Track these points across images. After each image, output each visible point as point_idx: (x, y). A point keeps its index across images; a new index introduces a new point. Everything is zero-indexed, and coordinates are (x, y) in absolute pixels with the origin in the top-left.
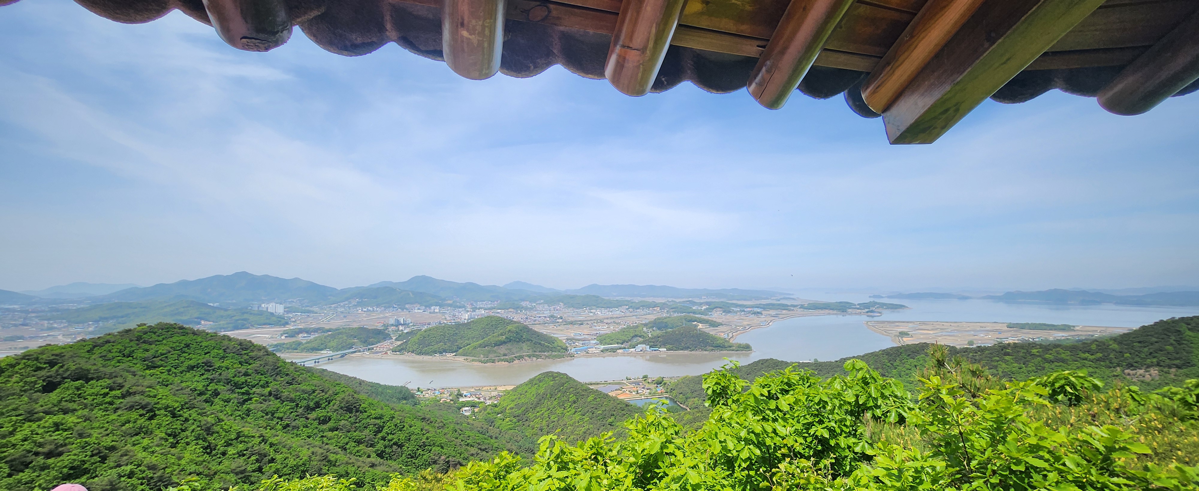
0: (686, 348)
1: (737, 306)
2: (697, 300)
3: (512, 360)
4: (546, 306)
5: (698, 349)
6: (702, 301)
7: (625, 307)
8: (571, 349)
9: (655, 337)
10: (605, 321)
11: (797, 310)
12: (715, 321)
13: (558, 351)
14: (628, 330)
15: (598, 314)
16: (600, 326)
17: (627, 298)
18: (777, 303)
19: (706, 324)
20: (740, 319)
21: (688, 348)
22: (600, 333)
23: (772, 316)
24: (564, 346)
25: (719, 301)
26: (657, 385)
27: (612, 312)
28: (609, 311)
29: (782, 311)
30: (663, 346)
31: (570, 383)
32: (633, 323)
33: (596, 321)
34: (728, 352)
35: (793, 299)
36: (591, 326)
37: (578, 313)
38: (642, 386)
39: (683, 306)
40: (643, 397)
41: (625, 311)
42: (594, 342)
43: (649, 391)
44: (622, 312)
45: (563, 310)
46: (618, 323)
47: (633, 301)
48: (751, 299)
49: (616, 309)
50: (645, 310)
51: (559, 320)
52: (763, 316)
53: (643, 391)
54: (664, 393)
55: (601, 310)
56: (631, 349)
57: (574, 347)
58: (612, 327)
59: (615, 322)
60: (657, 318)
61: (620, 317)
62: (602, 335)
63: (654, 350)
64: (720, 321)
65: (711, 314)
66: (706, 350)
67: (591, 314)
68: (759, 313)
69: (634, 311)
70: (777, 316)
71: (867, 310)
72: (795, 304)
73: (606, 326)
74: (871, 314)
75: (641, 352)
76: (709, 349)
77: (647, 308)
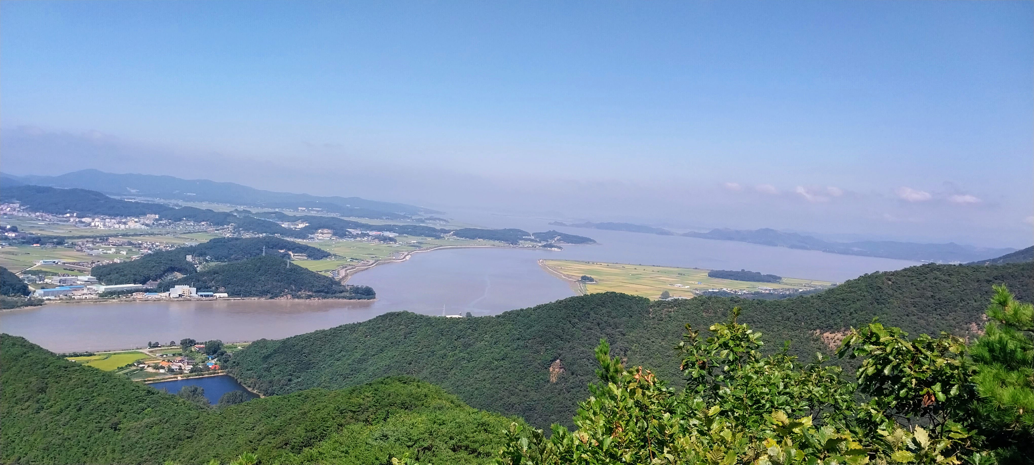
0: (262, 294)
1: (356, 225)
2: (289, 212)
5: (286, 295)
6: (298, 215)
7: (153, 216)
8: (35, 292)
9: (208, 272)
10: (111, 240)
11: (449, 238)
12: (319, 250)
13: (5, 294)
14: (157, 258)
15: (95, 226)
16: (101, 250)
17: (157, 200)
18: (421, 226)
19: (302, 253)
20: (360, 248)
21: (268, 293)
22: (99, 261)
23: (411, 245)
24: (20, 286)
25: (326, 216)
26: (208, 356)
27: (125, 223)
28: (119, 223)
29: (426, 238)
30: (222, 289)
31: (30, 354)
32: (167, 247)
33: (92, 239)
34: (337, 300)
35: (445, 220)
36: (82, 248)
37: (55, 222)
38: (180, 358)
39: (263, 221)
40: (179, 378)
41: (153, 224)
42: (86, 278)
43: (192, 367)
44: (147, 225)
45: (21, 215)
46: (136, 244)
47: (171, 207)
48: (378, 216)
49: (133, 220)
50: (192, 224)
51: (10, 235)
52: (397, 245)
53: (180, 366)
54: (219, 370)
55: (103, 219)
56: (160, 294)
57: (43, 288)
58: (125, 253)
59: (130, 244)
60: (214, 239)
61: (141, 235)
62: (104, 266)
63: (205, 296)
64: (327, 250)
65: (313, 238)
66: (299, 297)
67: (81, 226)
68: (391, 239)
69: (170, 224)
70: (418, 246)
71: (544, 243)
72: (447, 228)
73: (112, 249)
74: (549, 249)
75: (180, 299)
76: (305, 294)
77: (195, 221)
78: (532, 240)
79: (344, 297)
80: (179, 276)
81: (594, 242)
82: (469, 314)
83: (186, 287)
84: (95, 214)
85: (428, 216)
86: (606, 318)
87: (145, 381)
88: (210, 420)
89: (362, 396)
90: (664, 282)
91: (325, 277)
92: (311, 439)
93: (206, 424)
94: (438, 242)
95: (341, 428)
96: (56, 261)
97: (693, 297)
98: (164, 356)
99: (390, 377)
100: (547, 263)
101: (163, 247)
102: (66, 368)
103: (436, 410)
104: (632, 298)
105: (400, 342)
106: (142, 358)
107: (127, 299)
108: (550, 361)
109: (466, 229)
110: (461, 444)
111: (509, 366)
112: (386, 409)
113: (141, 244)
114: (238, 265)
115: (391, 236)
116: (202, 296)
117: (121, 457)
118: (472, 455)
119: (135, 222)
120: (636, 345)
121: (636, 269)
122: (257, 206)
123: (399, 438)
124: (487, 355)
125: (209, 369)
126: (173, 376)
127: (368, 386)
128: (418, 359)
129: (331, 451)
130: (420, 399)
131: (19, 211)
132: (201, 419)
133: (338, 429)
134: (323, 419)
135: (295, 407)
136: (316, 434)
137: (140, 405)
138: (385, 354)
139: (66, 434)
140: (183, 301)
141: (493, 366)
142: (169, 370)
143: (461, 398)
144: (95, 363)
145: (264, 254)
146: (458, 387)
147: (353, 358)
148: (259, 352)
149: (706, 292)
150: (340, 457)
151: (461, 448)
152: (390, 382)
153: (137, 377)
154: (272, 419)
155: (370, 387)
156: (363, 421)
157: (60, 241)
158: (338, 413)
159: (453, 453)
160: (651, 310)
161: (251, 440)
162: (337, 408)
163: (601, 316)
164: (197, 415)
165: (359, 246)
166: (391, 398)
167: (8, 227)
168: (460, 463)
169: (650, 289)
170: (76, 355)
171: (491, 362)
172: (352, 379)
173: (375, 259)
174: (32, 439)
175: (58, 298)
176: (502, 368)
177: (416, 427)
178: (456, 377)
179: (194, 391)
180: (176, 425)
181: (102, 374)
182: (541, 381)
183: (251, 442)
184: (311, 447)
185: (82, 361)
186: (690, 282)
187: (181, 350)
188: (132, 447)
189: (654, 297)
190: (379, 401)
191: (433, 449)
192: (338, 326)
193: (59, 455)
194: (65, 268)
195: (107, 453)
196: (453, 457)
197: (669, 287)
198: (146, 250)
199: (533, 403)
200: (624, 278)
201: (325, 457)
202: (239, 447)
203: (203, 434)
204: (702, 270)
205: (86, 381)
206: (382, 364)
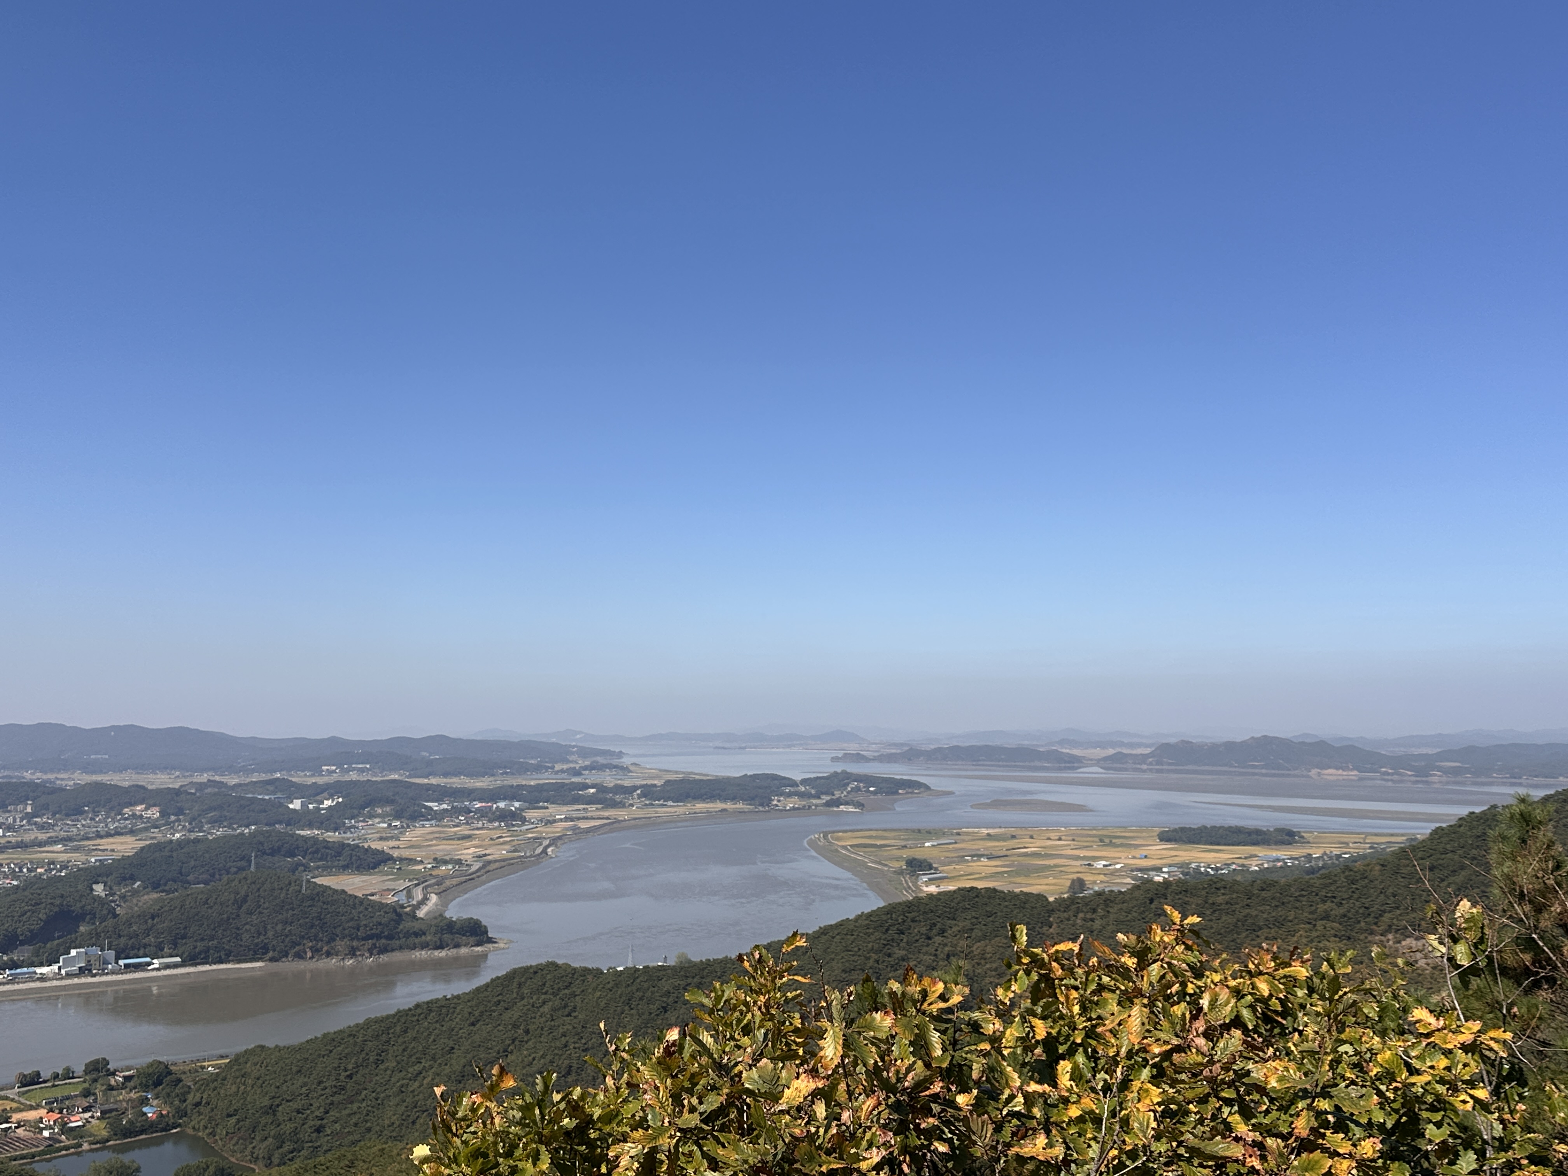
1: (441, 793)
5: (303, 951)
6: (323, 781)
7: (20, 808)
9: (140, 916)
11: (634, 804)
12: (368, 851)
14: (32, 894)
18: (573, 783)
19: (332, 859)
21: (265, 949)
25: (379, 779)
26: (144, 1093)
29: (586, 806)
30: (168, 948)
32: (51, 870)
34: (410, 954)
35: (622, 768)
38: (84, 1103)
39: (249, 799)
40: (86, 1146)
41: (22, 824)
44: (9, 828)
47: (56, 785)
50: (103, 817)
52: (527, 826)
53: (87, 1120)
56: (40, 970)
60: (150, 846)
63: (134, 967)
65: (353, 827)
66: (330, 954)
68: (514, 816)
69: (57, 822)
72: (627, 783)
74: (835, 808)
76: (344, 947)
77: (109, 811)
78: (801, 795)
81: (927, 788)
82: (682, 957)
83: (95, 951)
85: (587, 761)
87: (13, 1159)
91: (382, 906)
97: (1131, 886)
101: (42, 870)
106: (5, 1109)
115: (513, 809)
116: (127, 966)
126: (71, 1143)
142: (62, 1130)
145: (253, 868)
148: (249, 1073)
160: (1052, 918)
179: (114, 1171)
187: (86, 1084)
189: (1056, 891)
198: (8, 881)
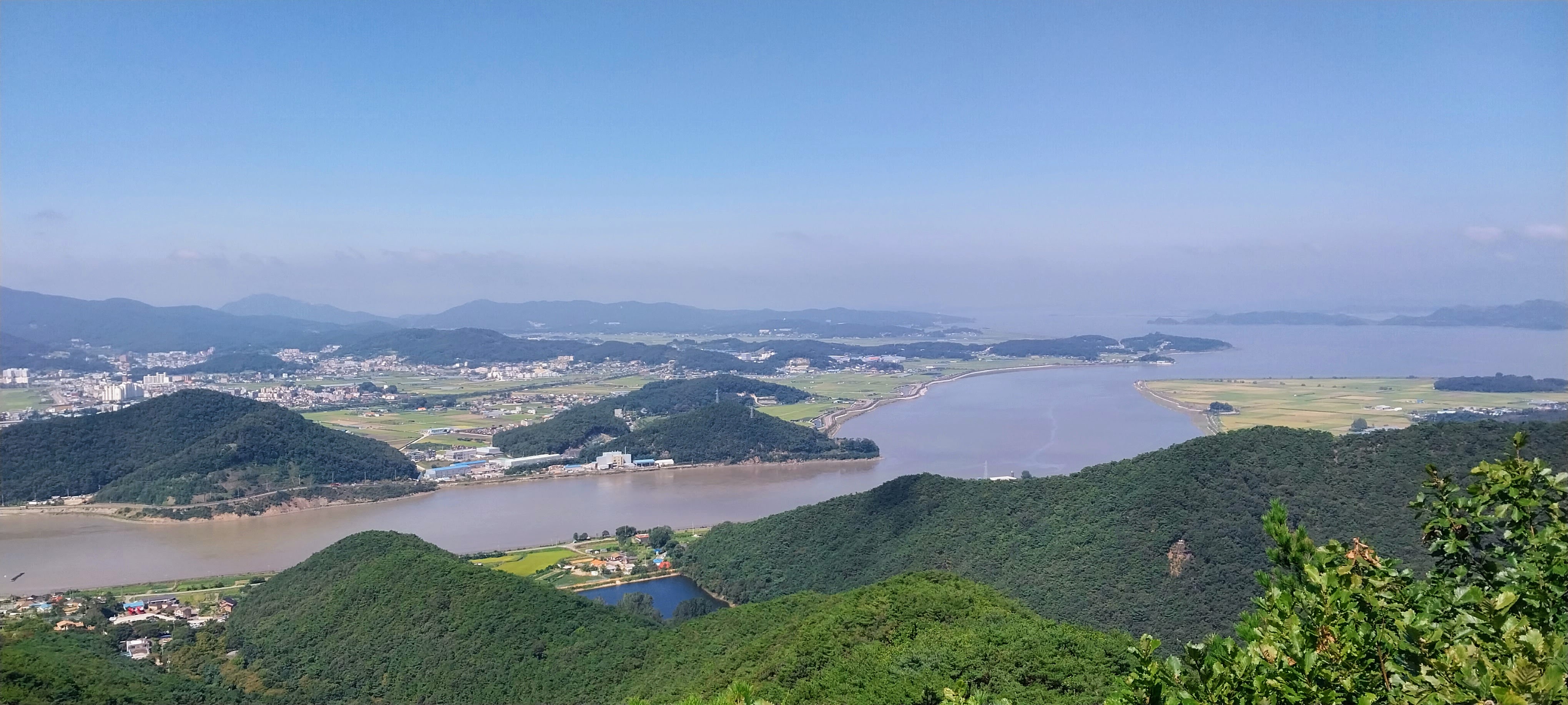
0: (720, 457)
3: (261, 508)
4: (349, 362)
5: (752, 457)
6: (759, 340)
7: (566, 357)
8: (424, 472)
9: (645, 431)
10: (515, 395)
11: (985, 359)
12: (793, 390)
13: (389, 478)
14: (577, 416)
15: (492, 377)
16: (502, 410)
17: (570, 336)
18: (938, 343)
19: (769, 395)
20: (850, 382)
21: (727, 455)
22: (501, 426)
23: (925, 372)
24: (406, 466)
25: (798, 339)
26: (654, 550)
27: (530, 371)
28: (523, 371)
29: (948, 360)
30: (665, 453)
31: (426, 557)
32: (588, 400)
33: (490, 396)
34: (824, 462)
35: (975, 331)
36: (478, 409)
37: (442, 376)
38: (616, 554)
39: (712, 353)
40: (618, 583)
41: (567, 369)
42: (486, 450)
43: (634, 565)
44: (559, 371)
45: (399, 370)
46: (547, 399)
47: (588, 343)
48: (874, 333)
49: (541, 365)
50: (619, 364)
51: (388, 398)
52: (905, 374)
53: (618, 566)
54: (670, 568)
55: (502, 367)
56: (584, 466)
57: (434, 467)
58: (533, 412)
59: (540, 398)
60: (650, 384)
61: (552, 385)
62: (508, 432)
63: (644, 465)
64: (804, 388)
65: (782, 373)
66: (770, 460)
67: (475, 379)
68: (895, 366)
69: (589, 367)
70: (937, 373)
71: (1142, 354)
72: (979, 343)
73: (517, 408)
74: (1151, 363)
75: (611, 470)
76: (779, 455)
77: (622, 361)
78: (1121, 351)
79: (834, 457)
80: (607, 438)
81: (1229, 346)
82: (1026, 475)
83: (618, 454)
84: (493, 360)
85: (949, 326)
86: (1258, 469)
87: (573, 588)
88: (665, 641)
89: (874, 602)
90: (1355, 404)
91: (805, 429)
92: (806, 666)
93: (659, 646)
94: (967, 365)
95: (848, 650)
96: (448, 429)
97: (1409, 425)
98: (596, 552)
99: (912, 573)
100: (1149, 386)
101: (582, 400)
102: (472, 574)
103: (989, 622)
104: (1301, 433)
105: (922, 520)
106: (568, 556)
107: (542, 476)
108: (1168, 542)
109: (1010, 341)
110: (1033, 674)
111: (1100, 552)
112: (912, 621)
113: (554, 398)
114: (684, 419)
115: (894, 362)
116: (639, 465)
117: (550, 696)
118: (1054, 690)
119: (544, 368)
120: (1313, 509)
121: (1303, 385)
122: (701, 333)
123: (936, 664)
124: (1061, 536)
125: (655, 568)
126: (609, 580)
127: (881, 587)
128: (953, 545)
129: (838, 683)
130: (962, 605)
131: (396, 365)
132: (651, 640)
133: (845, 651)
134: (820, 636)
135: (780, 619)
136: (813, 659)
137: (569, 622)
138: (901, 539)
139: (478, 664)
140: (615, 473)
141: (1072, 553)
142: (603, 571)
143: (1025, 604)
144: (508, 565)
145: (717, 400)
146: (1019, 586)
147: (855, 546)
148: (722, 541)
149: (1433, 416)
150: (852, 692)
151: (1034, 680)
152: (913, 580)
153: (561, 584)
154: (748, 637)
155: (884, 589)
156: (880, 640)
157: (450, 402)
158: (841, 628)
159: (1023, 688)
160: (1336, 451)
161: (722, 669)
162: (839, 621)
163: (1249, 466)
164: (645, 635)
165: (850, 379)
166: (917, 604)
167: (386, 387)
168: (1036, 702)
169: (1331, 417)
170: (482, 556)
171: (1070, 548)
172: (856, 577)
173: (874, 397)
174: (436, 672)
175: (454, 480)
176: (1089, 556)
177: (961, 647)
178: (1014, 571)
179: (638, 601)
180: (618, 649)
181: (517, 582)
182: (1155, 575)
183: (723, 672)
184: (808, 678)
185: (491, 564)
186: (1403, 401)
187: (618, 542)
188: (563, 681)
189: (1340, 428)
190: (901, 609)
191: (991, 681)
192: (829, 499)
193: (472, 693)
194: (460, 437)
195: (533, 691)
196: (1024, 694)
197: (1365, 411)
198: (561, 406)
199: (1144, 609)
200: (1285, 401)
201: (831, 692)
202: (707, 679)
203: (656, 662)
204: (1424, 378)
205: (498, 591)
206: (898, 554)
